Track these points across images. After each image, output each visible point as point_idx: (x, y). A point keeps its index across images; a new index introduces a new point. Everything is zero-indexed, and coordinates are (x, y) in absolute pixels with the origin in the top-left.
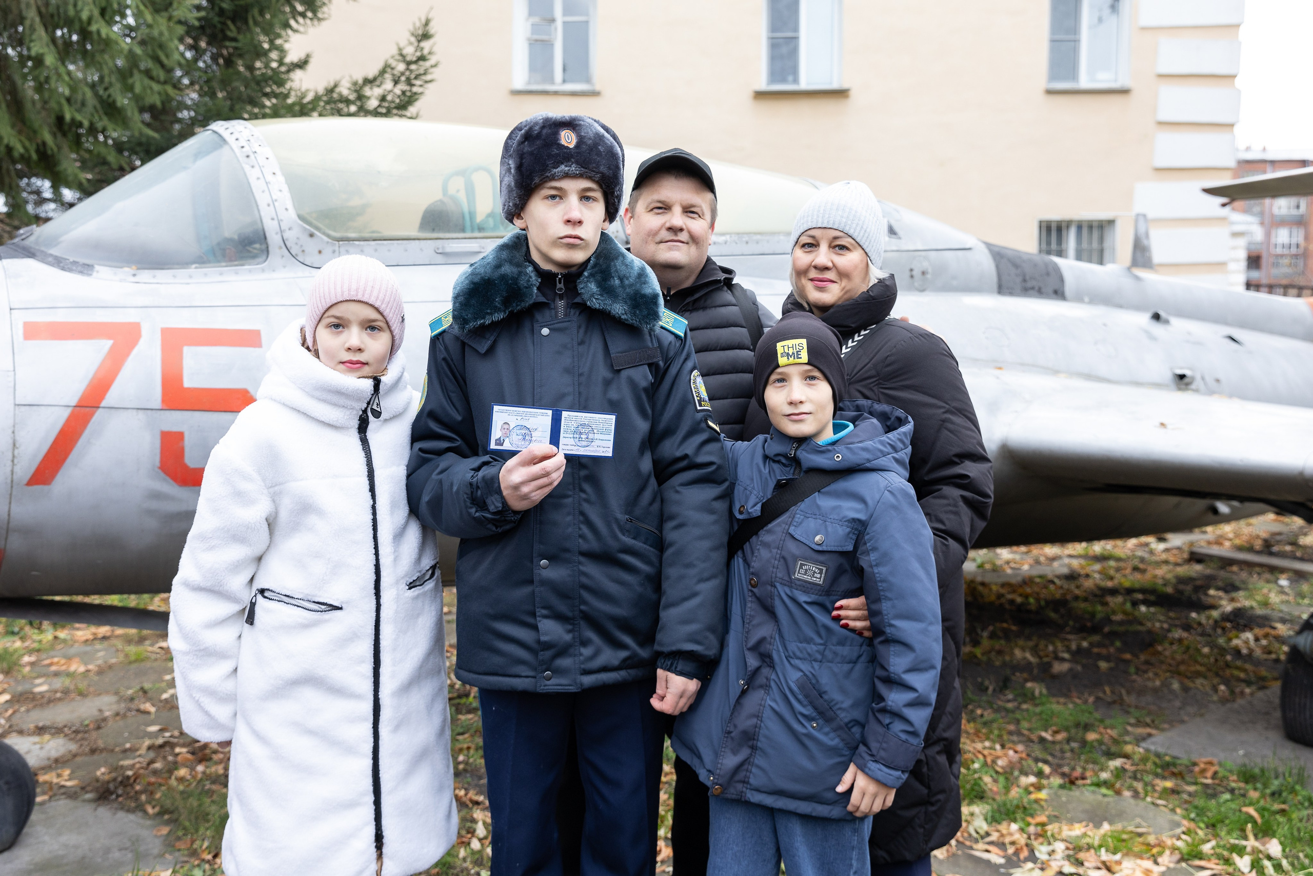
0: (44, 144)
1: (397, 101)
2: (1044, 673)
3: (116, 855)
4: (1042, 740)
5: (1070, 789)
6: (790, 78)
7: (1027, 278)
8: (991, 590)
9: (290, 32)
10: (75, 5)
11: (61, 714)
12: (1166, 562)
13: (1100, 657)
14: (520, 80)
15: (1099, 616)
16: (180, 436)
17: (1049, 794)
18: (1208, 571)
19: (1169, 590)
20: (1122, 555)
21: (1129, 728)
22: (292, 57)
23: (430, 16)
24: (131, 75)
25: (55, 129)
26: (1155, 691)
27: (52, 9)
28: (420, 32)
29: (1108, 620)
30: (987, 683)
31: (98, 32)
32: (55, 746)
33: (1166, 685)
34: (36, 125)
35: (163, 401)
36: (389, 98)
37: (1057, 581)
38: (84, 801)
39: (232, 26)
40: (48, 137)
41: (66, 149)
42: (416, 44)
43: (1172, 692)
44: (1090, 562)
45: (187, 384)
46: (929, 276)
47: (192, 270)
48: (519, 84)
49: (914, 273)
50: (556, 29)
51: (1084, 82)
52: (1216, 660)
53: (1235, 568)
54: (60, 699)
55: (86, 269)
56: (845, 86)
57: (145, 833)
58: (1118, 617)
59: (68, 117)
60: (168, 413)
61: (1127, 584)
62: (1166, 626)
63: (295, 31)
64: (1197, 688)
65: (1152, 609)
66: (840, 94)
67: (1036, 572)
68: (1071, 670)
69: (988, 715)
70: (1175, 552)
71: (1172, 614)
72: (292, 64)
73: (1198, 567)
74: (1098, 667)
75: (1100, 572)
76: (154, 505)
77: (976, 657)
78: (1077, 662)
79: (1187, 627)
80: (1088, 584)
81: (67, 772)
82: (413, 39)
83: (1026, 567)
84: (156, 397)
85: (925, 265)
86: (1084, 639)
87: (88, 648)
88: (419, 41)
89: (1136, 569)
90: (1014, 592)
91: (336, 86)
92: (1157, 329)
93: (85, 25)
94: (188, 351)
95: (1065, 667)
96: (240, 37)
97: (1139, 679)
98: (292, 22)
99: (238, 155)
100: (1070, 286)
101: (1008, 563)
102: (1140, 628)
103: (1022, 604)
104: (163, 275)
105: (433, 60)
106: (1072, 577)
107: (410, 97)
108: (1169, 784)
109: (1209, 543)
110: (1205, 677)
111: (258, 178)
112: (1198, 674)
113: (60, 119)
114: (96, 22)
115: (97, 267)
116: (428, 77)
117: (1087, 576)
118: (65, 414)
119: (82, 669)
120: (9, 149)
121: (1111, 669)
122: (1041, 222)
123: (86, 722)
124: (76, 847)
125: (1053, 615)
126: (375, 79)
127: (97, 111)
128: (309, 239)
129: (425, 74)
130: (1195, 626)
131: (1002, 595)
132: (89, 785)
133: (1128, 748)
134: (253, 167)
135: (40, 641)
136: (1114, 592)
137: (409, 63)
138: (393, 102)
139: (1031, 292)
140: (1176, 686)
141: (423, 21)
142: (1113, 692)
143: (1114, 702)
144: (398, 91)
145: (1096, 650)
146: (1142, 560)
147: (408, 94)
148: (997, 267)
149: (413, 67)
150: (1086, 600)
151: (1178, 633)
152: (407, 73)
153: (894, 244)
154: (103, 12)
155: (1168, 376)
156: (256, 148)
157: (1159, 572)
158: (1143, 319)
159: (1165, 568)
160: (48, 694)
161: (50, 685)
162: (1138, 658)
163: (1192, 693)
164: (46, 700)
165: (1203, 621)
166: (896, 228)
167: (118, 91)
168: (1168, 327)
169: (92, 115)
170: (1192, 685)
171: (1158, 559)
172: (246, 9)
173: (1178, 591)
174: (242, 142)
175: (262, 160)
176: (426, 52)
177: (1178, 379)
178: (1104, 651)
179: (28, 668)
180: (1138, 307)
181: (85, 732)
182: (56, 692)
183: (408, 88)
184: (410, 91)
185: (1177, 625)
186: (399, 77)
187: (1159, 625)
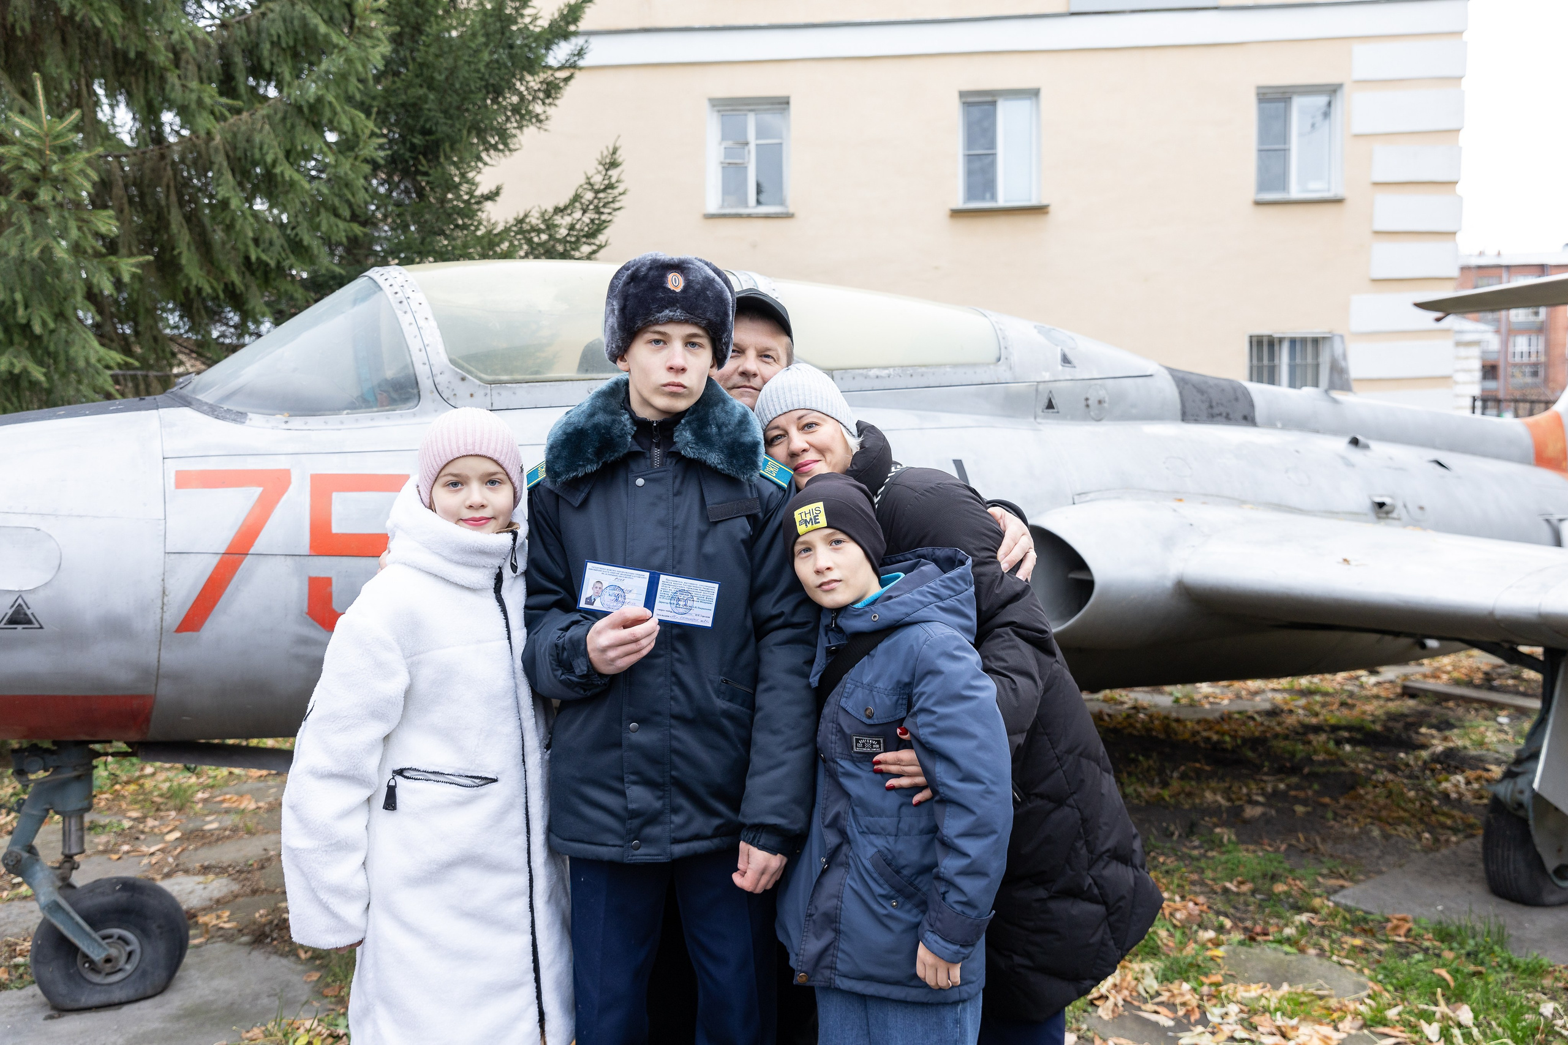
0: (233, 284)
1: (586, 229)
2: (1234, 817)
3: (265, 1001)
4: (1226, 891)
5: (1250, 946)
6: (988, 195)
7: (1214, 404)
8: (1185, 726)
9: (480, 165)
10: (261, 149)
11: (229, 853)
12: (1377, 697)
13: (1297, 800)
14: (713, 205)
15: (1299, 756)
16: (328, 581)
17: (1226, 951)
18: (1422, 707)
19: (1378, 727)
20: (1331, 690)
21: (1320, 879)
22: (482, 190)
23: (617, 145)
24: (318, 214)
25: (243, 269)
26: (1354, 838)
27: (239, 153)
28: (608, 161)
29: (1309, 760)
30: (1172, 828)
31: (282, 174)
32: (218, 886)
33: (1365, 832)
34: (224, 265)
35: (311, 547)
36: (578, 227)
37: (1256, 716)
38: (240, 944)
39: (424, 161)
40: (235, 277)
41: (254, 288)
42: (604, 172)
43: (1372, 839)
44: (1295, 697)
45: (336, 529)
46: (1106, 405)
47: (344, 416)
48: (713, 207)
49: (1090, 402)
50: (749, 152)
51: (1295, 193)
52: (1422, 805)
53: (1451, 704)
54: (228, 837)
55: (239, 417)
56: (1044, 202)
57: (295, 979)
58: (1320, 757)
59: (253, 258)
60: (316, 558)
61: (1333, 721)
62: (1370, 767)
63: (486, 164)
64: (1399, 836)
65: (1358, 749)
66: (1039, 210)
67: (1235, 708)
68: (1264, 814)
69: (1171, 862)
70: (1387, 685)
71: (1378, 754)
72: (482, 196)
73: (1411, 703)
74: (1294, 811)
75: (1304, 708)
76: (302, 650)
77: (1163, 799)
78: (1271, 806)
79: (1394, 769)
80: (1291, 720)
81: (227, 914)
82: (601, 168)
83: (1226, 702)
84: (304, 543)
85: (1102, 394)
86: (1282, 781)
87: (262, 785)
89: (1343, 704)
90: (1210, 729)
91: (526, 216)
92: (1355, 454)
93: (270, 168)
94: (336, 497)
95: (1258, 811)
96: (431, 172)
97: (1337, 825)
98: (484, 155)
99: (391, 301)
100: (1260, 413)
101: (1207, 697)
102: (1343, 769)
103: (1218, 742)
104: (314, 422)
105: (621, 188)
106: (1274, 713)
107: (599, 225)
108: (1358, 942)
109: (1425, 676)
110: (1409, 824)
111: (410, 323)
112: (1401, 821)
113: (247, 258)
114: (281, 165)
115: (250, 415)
116: (617, 205)
117: (1291, 711)
118: (215, 560)
119: (252, 806)
120: (199, 290)
121: (1308, 813)
122: (1251, 337)
123: (250, 862)
124: (227, 992)
125: (1250, 754)
126: (566, 208)
127: (284, 250)
128: (461, 383)
129: (613, 202)
130: (1403, 767)
131: (1198, 733)
132: (246, 927)
133: (1317, 902)
134: (405, 312)
135: (215, 777)
136: (1317, 729)
137: (597, 192)
138: (582, 230)
139: (1219, 418)
140: (1376, 833)
141: (611, 150)
142: (1306, 839)
143: (1308, 850)
144: (586, 219)
145: (1293, 793)
146: (1351, 694)
147: (597, 222)
148: (1181, 393)
149: (601, 195)
150: (1286, 737)
151: (1383, 775)
153: (1066, 373)
154: (288, 154)
155: (1366, 505)
156: (410, 294)
157: (1369, 708)
158: (1341, 444)
159: (1375, 703)
160: (217, 832)
161: (220, 822)
162: (1338, 802)
163: (1393, 841)
164: (215, 837)
165: (1412, 762)
166: (1070, 356)
167: (305, 231)
168: (1367, 453)
169: (280, 254)
170: (1393, 832)
171: (1368, 693)
172: (437, 144)
173: (1388, 729)
174: (396, 288)
175: (414, 306)
176: (613, 180)
177: (1377, 507)
178: (1302, 794)
179: (200, 805)
180: (1335, 432)
181: (249, 872)
182: (225, 830)
183: (597, 216)
184: (599, 219)
185: (1383, 767)
186: (589, 205)
187: (1364, 766)
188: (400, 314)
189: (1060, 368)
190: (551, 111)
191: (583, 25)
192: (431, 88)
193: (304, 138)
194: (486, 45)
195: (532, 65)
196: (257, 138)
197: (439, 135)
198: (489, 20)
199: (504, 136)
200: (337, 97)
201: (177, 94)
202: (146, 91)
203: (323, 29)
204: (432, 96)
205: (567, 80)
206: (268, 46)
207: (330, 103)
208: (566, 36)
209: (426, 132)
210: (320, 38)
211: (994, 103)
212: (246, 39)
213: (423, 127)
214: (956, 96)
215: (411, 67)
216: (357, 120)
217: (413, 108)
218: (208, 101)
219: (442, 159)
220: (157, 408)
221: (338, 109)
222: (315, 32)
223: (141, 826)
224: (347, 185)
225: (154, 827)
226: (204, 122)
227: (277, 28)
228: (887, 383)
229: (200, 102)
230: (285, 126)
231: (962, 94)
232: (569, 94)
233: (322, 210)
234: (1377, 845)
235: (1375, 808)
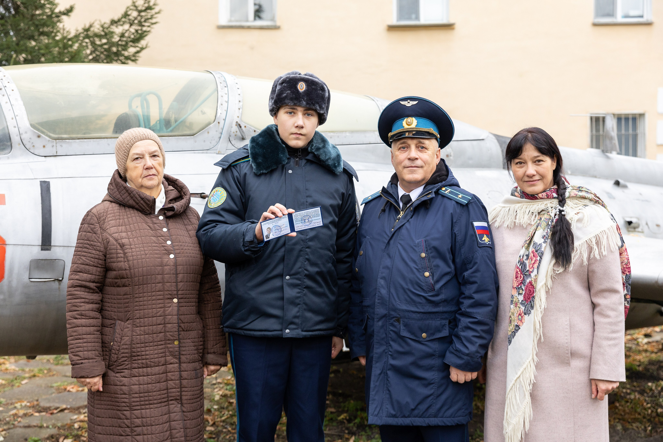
1: (132, 36)
6: (414, 16)
12: (646, 351)
14: (224, 18)
19: (641, 369)
22: (60, 7)
36: (126, 35)
46: (451, 158)
48: (224, 22)
52: (652, 411)
56: (451, 21)
62: (628, 391)
64: (633, 429)
66: (448, 27)
70: (654, 344)
71: (635, 384)
72: (60, 12)
79: (642, 392)
85: (449, 151)
91: (91, 26)
92: (617, 191)
105: (157, 9)
107: (142, 34)
110: (641, 422)
111: (7, 103)
112: (635, 420)
116: (154, 21)
126: (119, 21)
128: (38, 139)
129: (151, 18)
130: (648, 391)
134: (4, 95)
137: (140, 11)
138: (129, 37)
144: (132, 30)
147: (140, 32)
149: (143, 14)
151: (635, 396)
152: (139, 18)
155: (622, 222)
157: (638, 357)
158: (609, 185)
159: (644, 354)
163: (628, 432)
165: (654, 388)
168: (626, 191)
170: (630, 427)
171: (641, 348)
173: (646, 369)
175: (9, 92)
176: (151, 4)
177: (627, 224)
180: (607, 177)
183: (140, 28)
184: (141, 30)
185: (636, 391)
186: (134, 21)
187: (624, 390)
234: (618, 434)
235: (623, 414)
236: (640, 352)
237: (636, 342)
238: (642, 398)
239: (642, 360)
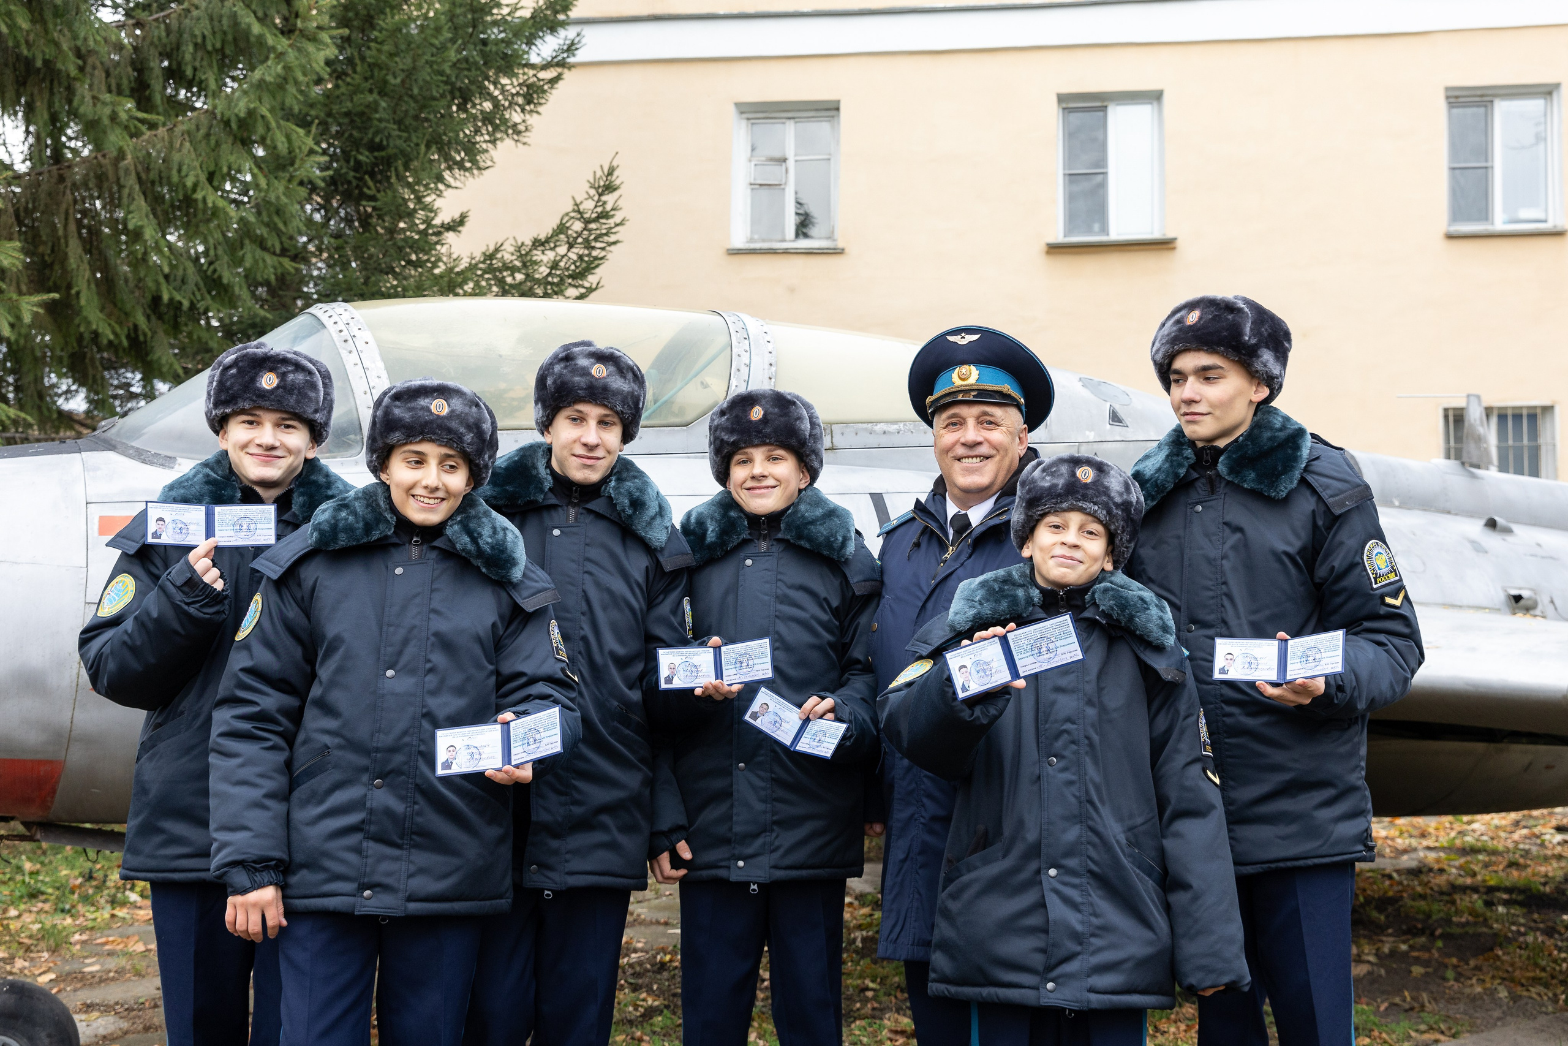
0: (136, 327)
1: (573, 268)
9: (441, 186)
10: (179, 171)
11: (113, 994)
12: (1559, 857)
13: (1417, 961)
14: (740, 236)
15: (1435, 916)
19: (1548, 889)
20: (1501, 848)
21: (1413, 1034)
22: (443, 217)
23: (615, 164)
24: (242, 246)
25: (148, 311)
26: (1473, 999)
27: (153, 175)
28: (602, 183)
29: (1448, 921)
31: (204, 200)
33: (1492, 992)
34: (128, 307)
36: (562, 264)
37: (1395, 875)
39: (371, 183)
40: (141, 320)
41: (161, 334)
42: (596, 198)
43: (1497, 1003)
44: (1453, 856)
48: (739, 242)
50: (787, 170)
51: (1500, 224)
55: (167, 460)
56: (1170, 235)
58: (1462, 918)
59: (166, 297)
61: (1492, 883)
62: (1522, 929)
63: (448, 186)
64: (1530, 998)
65: (1514, 911)
66: (1164, 245)
68: (1369, 973)
71: (1536, 916)
72: (442, 226)
74: (1411, 972)
75: (1460, 868)
78: (1382, 966)
79: (1550, 932)
80: (1441, 880)
82: (593, 192)
86: (1404, 942)
88: (600, 195)
89: (1512, 864)
91: (497, 250)
92: (1491, 539)
93: (189, 192)
95: (1365, 970)
96: (378, 196)
97: (1456, 986)
98: (447, 175)
99: (335, 339)
102: (1485, 930)
105: (617, 219)
106: (1416, 872)
107: (590, 263)
110: (1546, 986)
111: (356, 364)
112: (1536, 981)
113: (156, 300)
114: (202, 189)
115: (179, 460)
116: (612, 238)
117: (1442, 871)
119: (140, 948)
120: (96, 335)
121: (1425, 975)
122: (1445, 410)
123: (142, 1000)
125: (1375, 914)
126: (547, 240)
127: (199, 290)
129: (606, 234)
130: (1562, 930)
134: (350, 352)
135: (94, 919)
136: (1464, 889)
137: (587, 222)
138: (568, 269)
140: (1503, 994)
141: (606, 170)
142: (1413, 998)
143: (1412, 1009)
144: (573, 255)
145: (1415, 954)
146: (1527, 852)
147: (586, 259)
149: (593, 226)
150: (1423, 897)
151: (1534, 938)
153: (1118, 432)
154: (211, 178)
155: (1500, 597)
156: (355, 332)
157: (1543, 869)
158: (1475, 528)
159: (1555, 864)
160: (98, 975)
161: (102, 965)
162: (1468, 964)
163: (1521, 1002)
164: (97, 979)
166: (1121, 413)
167: (226, 266)
168: (1509, 538)
169: (194, 294)
170: (1525, 993)
171: (1549, 853)
172: (388, 162)
173: (1560, 890)
174: (341, 326)
175: (360, 345)
176: (609, 207)
177: (1512, 601)
178: (1425, 955)
179: (78, 947)
180: (1470, 513)
181: (140, 1010)
182: (110, 971)
183: (586, 252)
184: (589, 255)
185: (1538, 929)
186: (576, 238)
187: (1514, 928)
188: (344, 354)
189: (1108, 426)
190: (532, 120)
191: (574, 13)
192: (382, 93)
193: (230, 155)
194: (453, 41)
195: (509, 63)
196: (176, 157)
197: (391, 151)
198: (458, 11)
199: (471, 150)
200: (272, 110)
201: (86, 109)
202: (50, 105)
203: (256, 29)
204: (383, 104)
205: (553, 81)
206: (191, 48)
207: (263, 117)
208: (553, 27)
209: (374, 147)
210: (252, 39)
211: (1104, 109)
212: (165, 40)
213: (372, 140)
214: (1055, 99)
215: (359, 69)
216: (294, 137)
217: (360, 119)
218: (123, 116)
219: (393, 180)
220: (80, 451)
221: (273, 124)
222: (247, 32)
223: (8, 968)
224: (278, 212)
225: (25, 968)
226: (115, 139)
227: (203, 27)
228: (897, 440)
229: (114, 117)
230: (208, 144)
231: (1062, 98)
232: (557, 99)
233: (247, 242)
234: (1501, 1006)
235: (1510, 969)
236: (1546, 859)
237: (1539, 841)
238: (1549, 942)
239: (1550, 874)
